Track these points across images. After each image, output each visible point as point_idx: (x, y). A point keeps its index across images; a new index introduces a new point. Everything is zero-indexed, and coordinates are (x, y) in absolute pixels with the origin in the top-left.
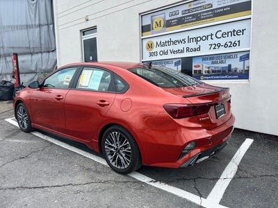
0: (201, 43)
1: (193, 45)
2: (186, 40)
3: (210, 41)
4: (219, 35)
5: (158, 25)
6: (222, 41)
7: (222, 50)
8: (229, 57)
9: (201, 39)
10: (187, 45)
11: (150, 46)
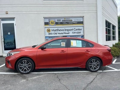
0: (69, 31)
1: (67, 32)
2: (64, 30)
3: (72, 31)
4: (75, 29)
5: (52, 23)
6: (76, 31)
7: (76, 34)
8: (78, 36)
9: (69, 30)
10: (64, 32)
11: (49, 31)
